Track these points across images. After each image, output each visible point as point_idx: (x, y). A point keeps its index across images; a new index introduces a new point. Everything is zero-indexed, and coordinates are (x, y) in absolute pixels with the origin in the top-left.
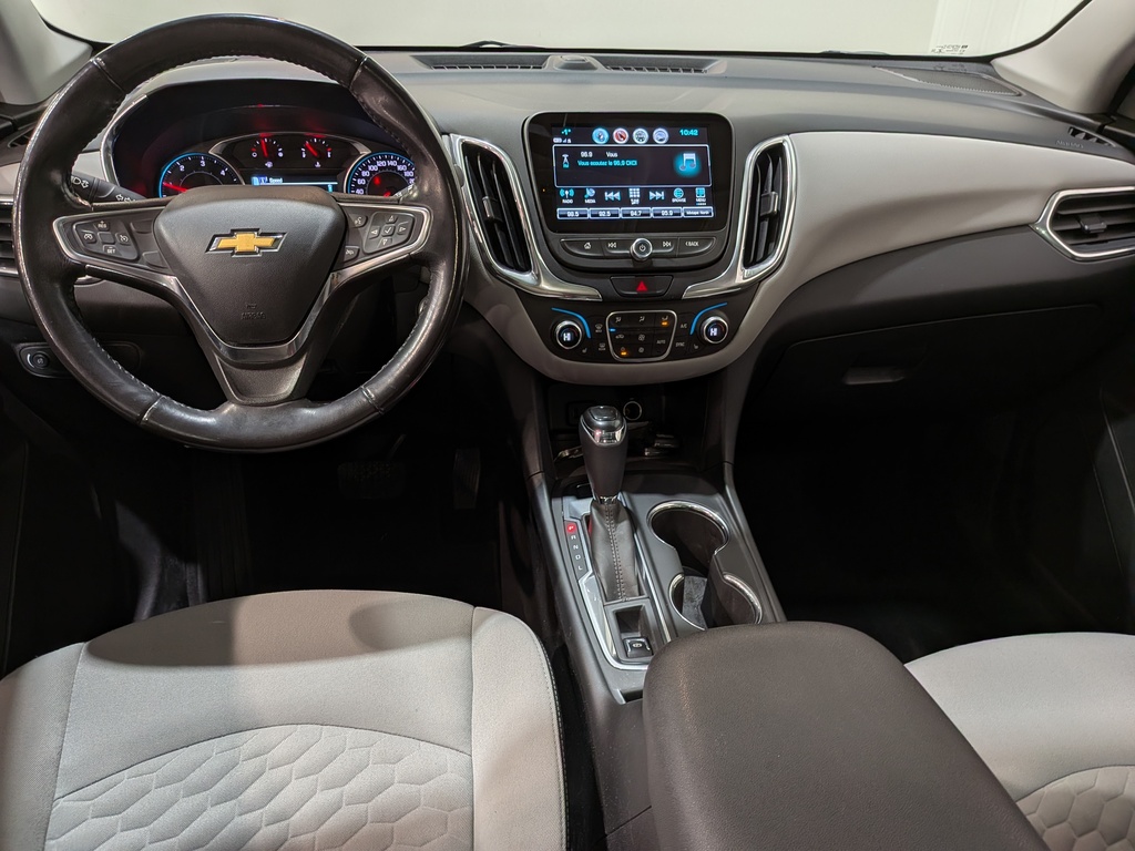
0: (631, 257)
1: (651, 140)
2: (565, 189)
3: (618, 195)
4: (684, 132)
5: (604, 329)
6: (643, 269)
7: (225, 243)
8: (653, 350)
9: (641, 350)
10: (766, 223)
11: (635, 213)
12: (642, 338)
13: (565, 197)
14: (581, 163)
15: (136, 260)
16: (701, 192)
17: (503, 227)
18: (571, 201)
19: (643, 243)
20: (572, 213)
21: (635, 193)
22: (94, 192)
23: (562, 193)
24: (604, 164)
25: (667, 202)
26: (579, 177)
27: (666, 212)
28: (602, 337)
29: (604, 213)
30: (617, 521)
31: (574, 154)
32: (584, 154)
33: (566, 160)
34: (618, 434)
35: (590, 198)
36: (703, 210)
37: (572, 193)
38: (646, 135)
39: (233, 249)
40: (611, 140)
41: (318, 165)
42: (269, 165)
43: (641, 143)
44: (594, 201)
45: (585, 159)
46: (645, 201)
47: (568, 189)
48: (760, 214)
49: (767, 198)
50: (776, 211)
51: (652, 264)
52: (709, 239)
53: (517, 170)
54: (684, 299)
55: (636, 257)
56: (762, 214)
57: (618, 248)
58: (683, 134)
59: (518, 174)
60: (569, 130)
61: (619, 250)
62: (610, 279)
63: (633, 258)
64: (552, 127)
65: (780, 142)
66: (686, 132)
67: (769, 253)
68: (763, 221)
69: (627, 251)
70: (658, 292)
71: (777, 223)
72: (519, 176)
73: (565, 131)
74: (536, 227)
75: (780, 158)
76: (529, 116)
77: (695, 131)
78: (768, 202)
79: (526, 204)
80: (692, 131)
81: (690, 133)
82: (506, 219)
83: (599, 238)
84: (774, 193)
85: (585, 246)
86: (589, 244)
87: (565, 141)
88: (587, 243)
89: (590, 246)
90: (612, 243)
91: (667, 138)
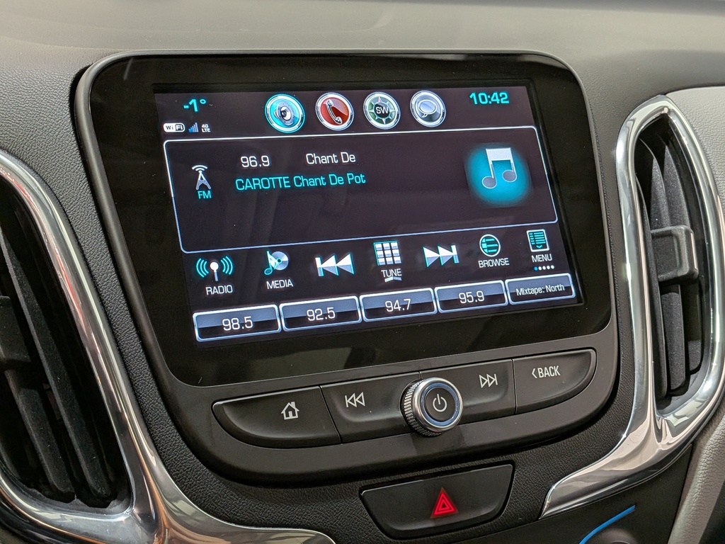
0: (411, 428)
1: (407, 119)
2: (209, 258)
4: (480, 97)
10: (676, 298)
11: (394, 302)
13: (210, 280)
14: (243, 185)
16: (538, 238)
18: (227, 289)
19: (436, 391)
20: (236, 322)
21: (387, 252)
23: (201, 268)
24: (302, 182)
25: (468, 269)
27: (469, 293)
29: (318, 310)
31: (223, 163)
32: (248, 162)
33: (202, 179)
35: (277, 275)
36: (550, 281)
38: (393, 107)
40: (310, 122)
43: (385, 128)
44: (289, 283)
45: (252, 173)
46: (415, 272)
47: (218, 257)
48: (659, 277)
49: (667, 239)
50: (698, 272)
51: (461, 437)
52: (582, 355)
53: (65, 212)
54: (546, 517)
55: (425, 426)
56: (663, 277)
57: (370, 406)
58: (476, 103)
59: (70, 223)
60: (203, 101)
61: (374, 413)
62: (361, 497)
63: (416, 431)
64: (154, 93)
65: (663, 112)
66: (483, 98)
67: (692, 367)
68: (667, 293)
69: (399, 414)
70: (484, 512)
71: (698, 296)
72: (73, 229)
73: (191, 103)
74: (135, 372)
75: (667, 147)
76: (89, 66)
77: (501, 94)
78: (674, 249)
79: (100, 306)
80: (495, 94)
81: (492, 100)
82: (41, 352)
83: (319, 385)
84: (683, 227)
85: (284, 412)
86: (293, 405)
87: (195, 128)
88: (289, 404)
89: (297, 410)
90: (354, 395)
91: (444, 113)
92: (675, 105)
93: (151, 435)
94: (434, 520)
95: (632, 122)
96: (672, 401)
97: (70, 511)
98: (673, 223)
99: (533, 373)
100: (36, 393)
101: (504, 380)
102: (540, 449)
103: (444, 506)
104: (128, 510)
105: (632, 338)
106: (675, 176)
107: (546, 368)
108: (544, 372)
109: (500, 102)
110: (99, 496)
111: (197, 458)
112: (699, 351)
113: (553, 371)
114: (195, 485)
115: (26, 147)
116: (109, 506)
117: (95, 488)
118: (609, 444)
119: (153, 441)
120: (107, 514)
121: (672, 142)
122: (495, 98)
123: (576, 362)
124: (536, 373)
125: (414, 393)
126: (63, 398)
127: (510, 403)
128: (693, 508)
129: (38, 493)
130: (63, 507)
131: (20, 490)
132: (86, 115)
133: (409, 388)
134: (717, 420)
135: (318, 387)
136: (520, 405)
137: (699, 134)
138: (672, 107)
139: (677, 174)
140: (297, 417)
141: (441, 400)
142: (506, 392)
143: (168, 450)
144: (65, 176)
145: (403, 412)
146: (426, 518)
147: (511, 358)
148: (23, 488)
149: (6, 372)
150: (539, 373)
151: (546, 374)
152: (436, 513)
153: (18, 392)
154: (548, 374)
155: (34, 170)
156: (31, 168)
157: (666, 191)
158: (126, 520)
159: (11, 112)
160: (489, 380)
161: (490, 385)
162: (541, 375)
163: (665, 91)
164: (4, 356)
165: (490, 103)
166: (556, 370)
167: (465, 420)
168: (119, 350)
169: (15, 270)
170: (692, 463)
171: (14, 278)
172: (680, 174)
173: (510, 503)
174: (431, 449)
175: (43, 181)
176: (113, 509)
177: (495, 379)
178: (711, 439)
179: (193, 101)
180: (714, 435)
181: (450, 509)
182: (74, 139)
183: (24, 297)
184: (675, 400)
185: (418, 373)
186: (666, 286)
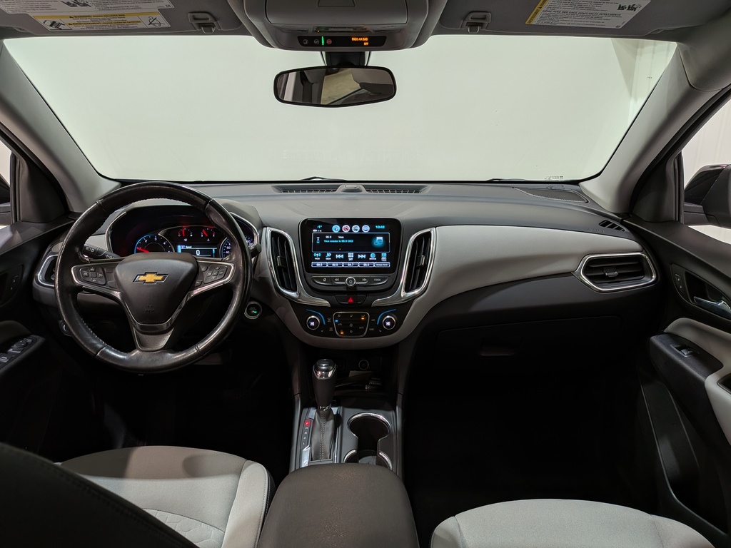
0: (345, 286)
1: (361, 231)
2: (317, 253)
3: (342, 256)
4: (378, 227)
5: (332, 320)
6: (352, 291)
7: (142, 278)
8: (358, 333)
9: (351, 332)
10: (418, 270)
11: (350, 265)
12: (351, 325)
13: (316, 257)
14: (325, 241)
15: (104, 285)
16: (384, 255)
17: (286, 270)
18: (319, 259)
19: (351, 279)
20: (319, 264)
21: (351, 255)
22: (96, 255)
23: (315, 255)
24: (337, 241)
25: (367, 259)
26: (324, 247)
27: (366, 264)
28: (331, 324)
29: (335, 264)
30: (327, 420)
31: (323, 237)
32: (327, 237)
33: (318, 240)
34: (330, 374)
35: (328, 257)
36: (384, 263)
37: (320, 255)
38: (358, 228)
39: (145, 281)
40: (341, 231)
41: (208, 240)
42: (186, 240)
43: (356, 232)
44: (330, 259)
45: (327, 239)
46: (355, 259)
48: (416, 266)
51: (354, 288)
56: (418, 266)
57: (339, 281)
62: (335, 296)
63: (347, 286)
70: (359, 303)
77: (383, 226)
85: (324, 280)
87: (319, 231)
89: (326, 280)
90: (337, 279)
92: (433, 231)
122: (381, 227)
127: (368, 284)
132: (300, 228)
135: (330, 277)
136: (370, 285)
147: (372, 276)
173: (365, 302)
174: (348, 290)
178: (418, 298)
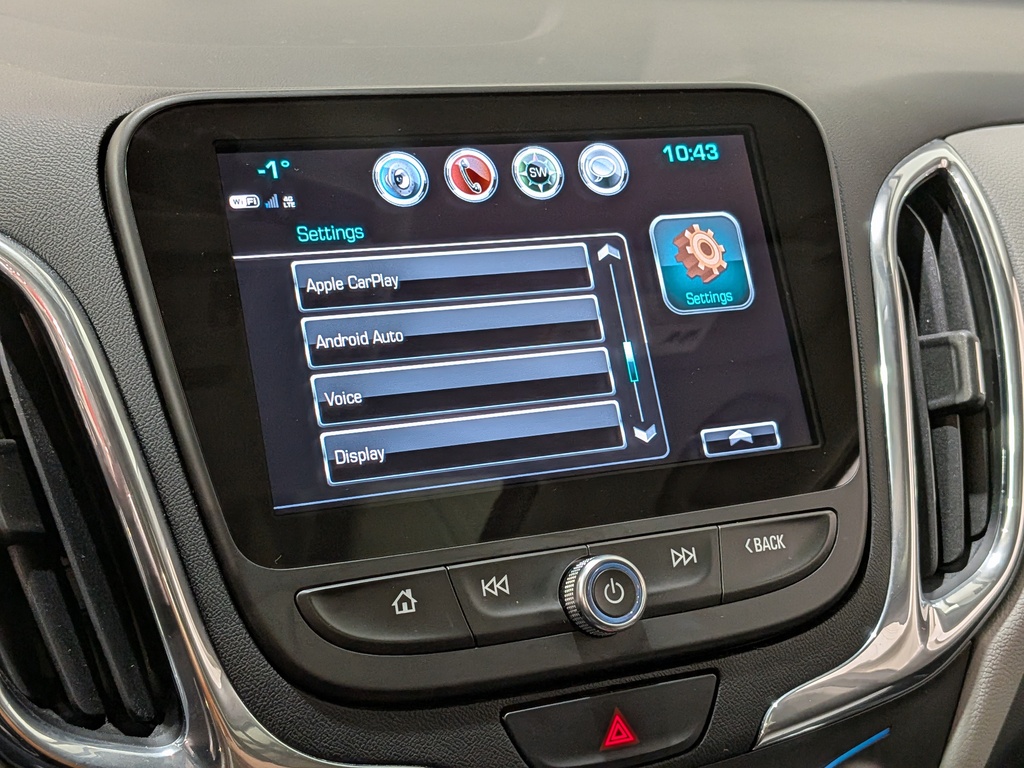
0: (574, 625)
4: (677, 152)
40: (437, 190)
43: (542, 196)
48: (929, 403)
49: (941, 350)
50: (984, 398)
51: (644, 638)
52: (817, 520)
53: (92, 324)
54: (764, 746)
55: (592, 624)
56: (936, 403)
57: (517, 595)
58: (671, 160)
59: (99, 338)
60: (285, 164)
61: (522, 604)
62: (502, 722)
63: (581, 630)
64: (218, 152)
65: (940, 166)
66: (682, 153)
67: (975, 531)
68: (941, 426)
69: (557, 606)
70: (675, 741)
71: (984, 431)
72: (102, 346)
73: (268, 166)
74: (188, 547)
75: (944, 216)
76: (126, 115)
77: (707, 147)
78: (951, 365)
79: (139, 457)
80: (699, 147)
81: (695, 155)
82: (58, 520)
83: (445, 566)
84: (964, 334)
85: (395, 604)
86: (408, 593)
87: (273, 203)
88: (403, 592)
89: (413, 601)
90: (494, 579)
91: (625, 175)
92: (957, 155)
93: (210, 636)
94: (604, 752)
95: (897, 181)
96: (945, 580)
97: (97, 741)
98: (951, 328)
99: (747, 546)
100: (51, 575)
101: (705, 555)
102: (756, 652)
103: (619, 733)
104: (178, 741)
105: (889, 494)
106: (956, 258)
107: (765, 538)
108: (762, 544)
109: (706, 158)
110: (139, 719)
111: (274, 669)
112: (984, 508)
113: (775, 542)
114: (272, 706)
115: (37, 231)
116: (153, 734)
117: (134, 709)
118: (853, 644)
119: (214, 645)
120: (149, 746)
121: (953, 210)
122: (699, 152)
123: (808, 529)
124: (752, 545)
125: (578, 576)
126: (89, 584)
127: (714, 587)
128: (970, 731)
129: (55, 716)
130: (88, 736)
131: (29, 713)
132: (121, 186)
133: (571, 568)
134: (1008, 607)
135: (443, 568)
136: (728, 591)
137: (991, 197)
138: (953, 158)
139: (958, 255)
140: (414, 610)
141: (616, 587)
142: (709, 571)
143: (235, 658)
144: (91, 272)
145: (563, 603)
146: (594, 749)
147: (717, 524)
148: (32, 709)
149: (10, 548)
150: (756, 545)
151: (765, 547)
152: (607, 743)
153: (27, 576)
154: (768, 546)
155: (48, 264)
156: (45, 261)
157: (942, 279)
158: (175, 754)
159: (16, 182)
160: (684, 556)
161: (685, 563)
162: (759, 548)
163: (943, 134)
164: (6, 527)
165: (692, 159)
166: (779, 541)
167: (650, 612)
168: (167, 518)
169: (22, 403)
170: (971, 667)
171: (21, 414)
172: (962, 255)
173: (713, 728)
174: (601, 654)
175: (62, 279)
176: (157, 739)
177: (693, 555)
178: (999, 634)
179: (272, 164)
180: (1002, 628)
181: (628, 737)
182: (104, 220)
183: (35, 442)
184: (949, 578)
185: (584, 547)
186: (939, 417)
